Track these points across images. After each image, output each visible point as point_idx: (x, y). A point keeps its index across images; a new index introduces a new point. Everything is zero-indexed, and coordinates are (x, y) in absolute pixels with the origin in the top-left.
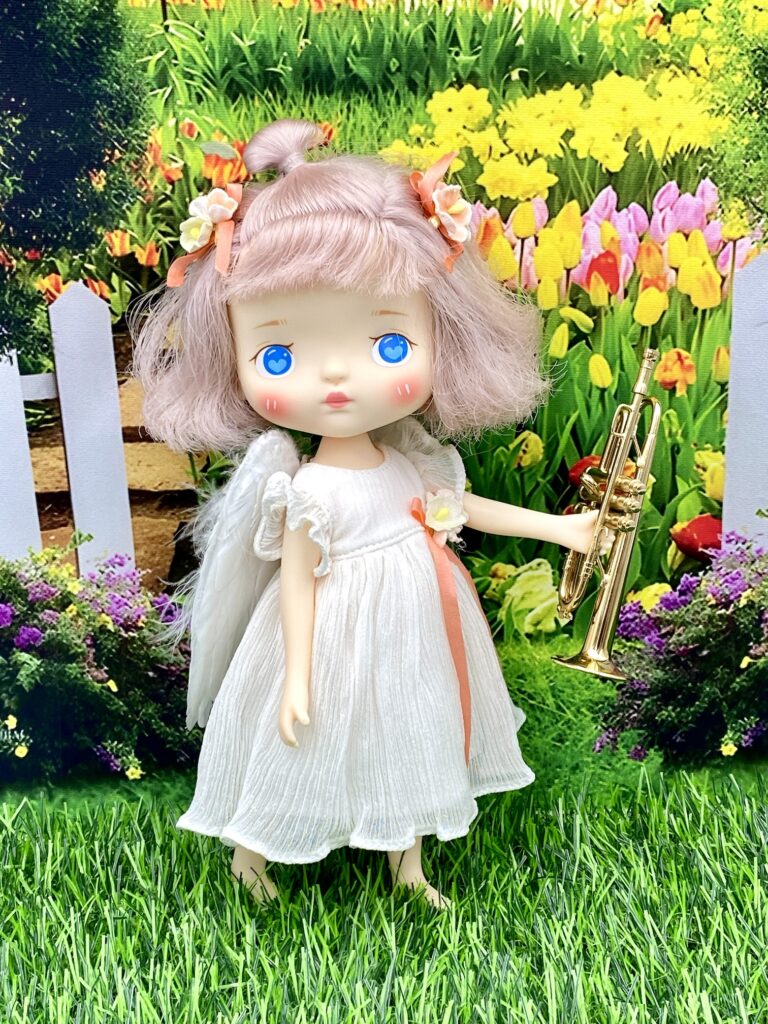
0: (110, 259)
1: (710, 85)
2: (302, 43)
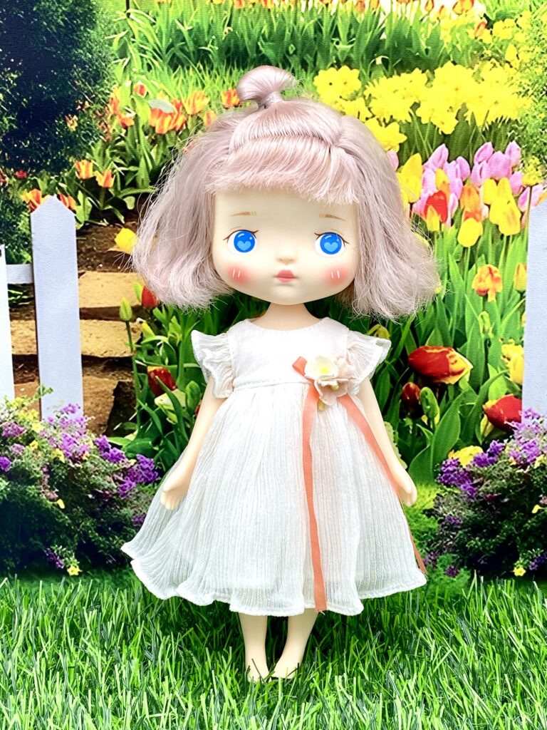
0: (78, 180)
1: (519, 74)
2: (226, 29)
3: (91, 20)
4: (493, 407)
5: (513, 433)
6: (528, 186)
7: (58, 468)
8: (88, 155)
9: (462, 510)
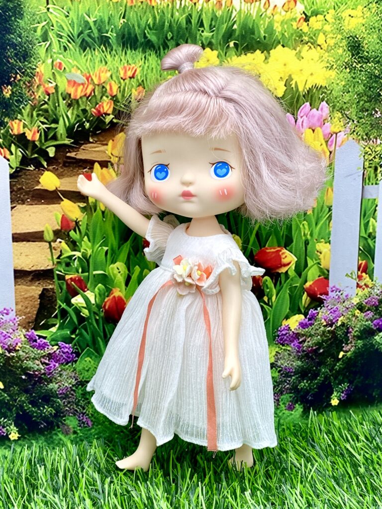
0: (11, 136)
1: (327, 54)
2: (122, 21)
3: (20, 12)
4: (310, 286)
5: (324, 303)
6: (334, 133)
8: (19, 116)
9: (293, 361)
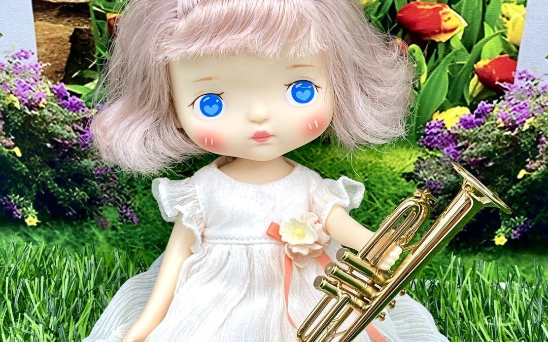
4: (485, 66)
5: (504, 94)
7: (13, 114)
9: (443, 174)
